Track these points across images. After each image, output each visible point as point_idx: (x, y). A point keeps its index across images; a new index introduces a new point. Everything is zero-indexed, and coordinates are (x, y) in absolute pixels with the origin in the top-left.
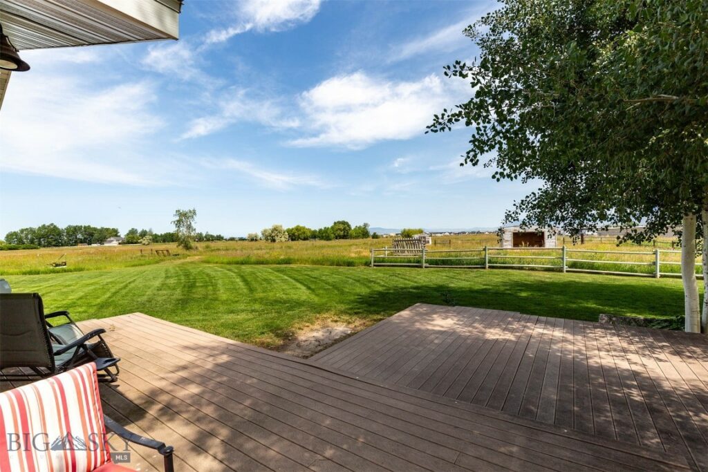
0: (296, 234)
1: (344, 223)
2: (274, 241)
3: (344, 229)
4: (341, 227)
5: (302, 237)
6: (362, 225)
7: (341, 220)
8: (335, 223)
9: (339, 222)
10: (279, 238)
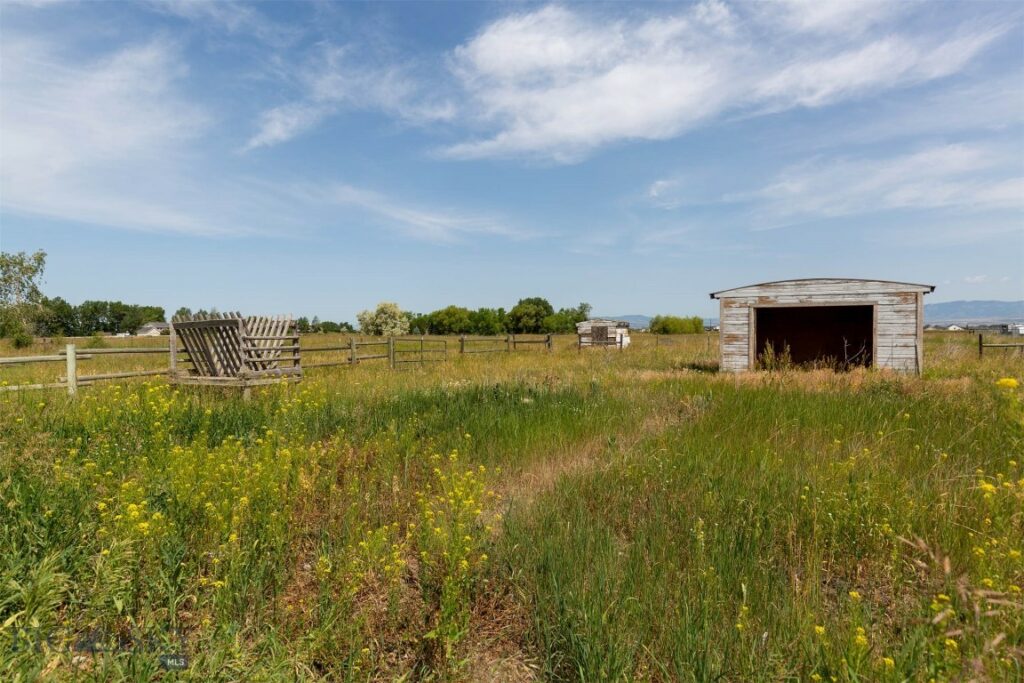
0: (445, 322)
1: (538, 302)
2: (379, 333)
3: (537, 314)
4: (532, 309)
5: (456, 327)
6: (576, 307)
7: (533, 297)
8: (521, 303)
9: (529, 301)
10: (389, 328)
